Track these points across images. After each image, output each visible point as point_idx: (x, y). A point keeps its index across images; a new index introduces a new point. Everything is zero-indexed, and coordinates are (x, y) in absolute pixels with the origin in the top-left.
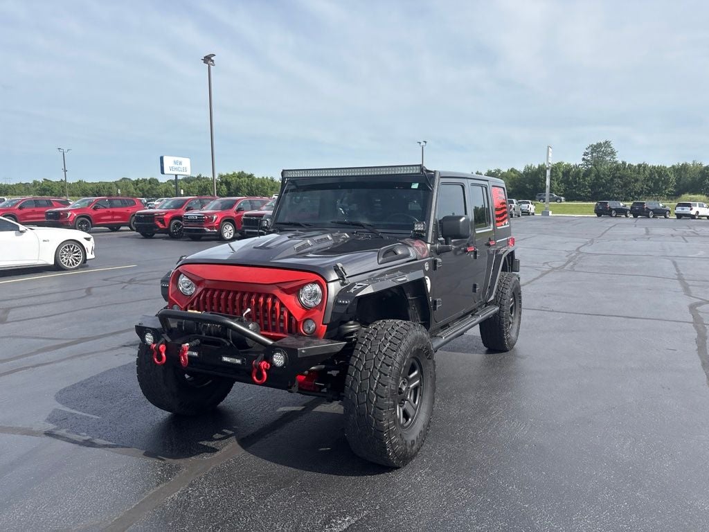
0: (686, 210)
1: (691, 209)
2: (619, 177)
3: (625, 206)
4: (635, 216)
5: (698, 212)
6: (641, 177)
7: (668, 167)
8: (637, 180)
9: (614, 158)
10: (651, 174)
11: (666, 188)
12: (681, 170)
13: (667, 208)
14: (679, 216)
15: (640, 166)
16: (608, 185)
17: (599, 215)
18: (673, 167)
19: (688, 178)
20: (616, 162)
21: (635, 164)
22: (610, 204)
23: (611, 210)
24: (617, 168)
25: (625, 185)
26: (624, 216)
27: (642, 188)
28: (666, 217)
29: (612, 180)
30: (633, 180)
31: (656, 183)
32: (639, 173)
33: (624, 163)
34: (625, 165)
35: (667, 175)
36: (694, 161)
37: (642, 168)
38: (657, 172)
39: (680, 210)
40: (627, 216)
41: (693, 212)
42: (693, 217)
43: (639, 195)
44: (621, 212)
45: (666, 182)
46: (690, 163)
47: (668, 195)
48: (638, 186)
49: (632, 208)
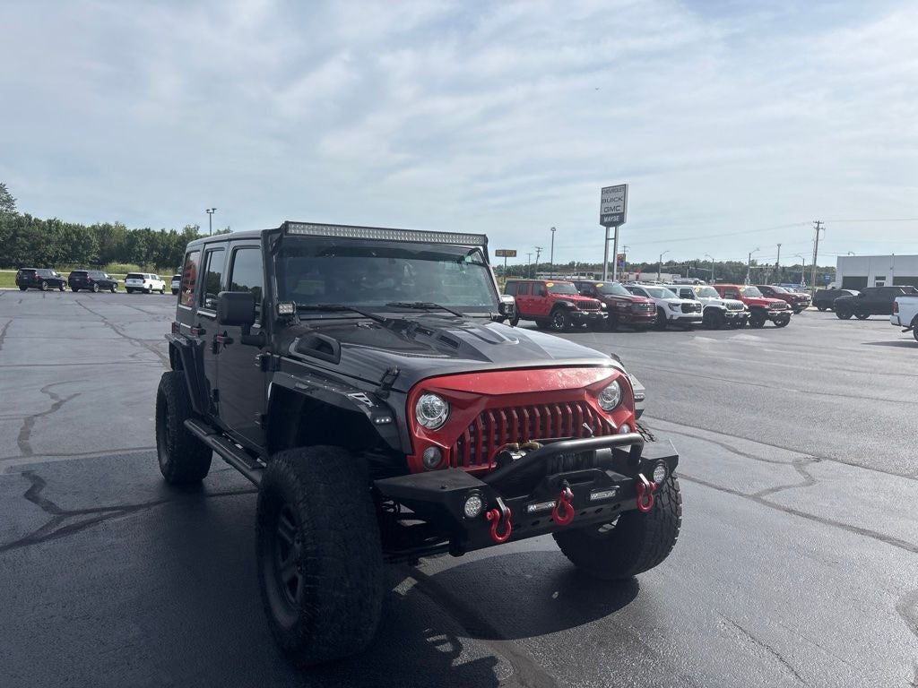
0: (138, 283)
1: (144, 282)
2: (23, 236)
3: (59, 276)
4: (75, 290)
5: (151, 286)
6: (54, 238)
7: (87, 227)
8: (49, 242)
9: (12, 209)
10: (67, 235)
11: (88, 254)
12: (104, 232)
13: (114, 280)
14: (130, 290)
15: (50, 222)
16: (8, 245)
17: (23, 288)
18: (93, 227)
19: (113, 243)
20: (15, 214)
21: (44, 219)
22: (39, 273)
23: (41, 280)
24: (20, 222)
25: (33, 247)
26: (58, 290)
27: (57, 252)
28: (113, 292)
29: (13, 238)
30: (43, 241)
31: (74, 246)
32: (50, 231)
33: (28, 217)
34: (30, 219)
35: (88, 238)
36: (117, 223)
37: (53, 225)
38: (74, 232)
39: (131, 283)
40: (62, 290)
41: (146, 286)
42: (146, 291)
43: (54, 261)
44: (55, 284)
45: (87, 246)
46: (113, 224)
47: (91, 263)
48: (51, 249)
49: (70, 279)
